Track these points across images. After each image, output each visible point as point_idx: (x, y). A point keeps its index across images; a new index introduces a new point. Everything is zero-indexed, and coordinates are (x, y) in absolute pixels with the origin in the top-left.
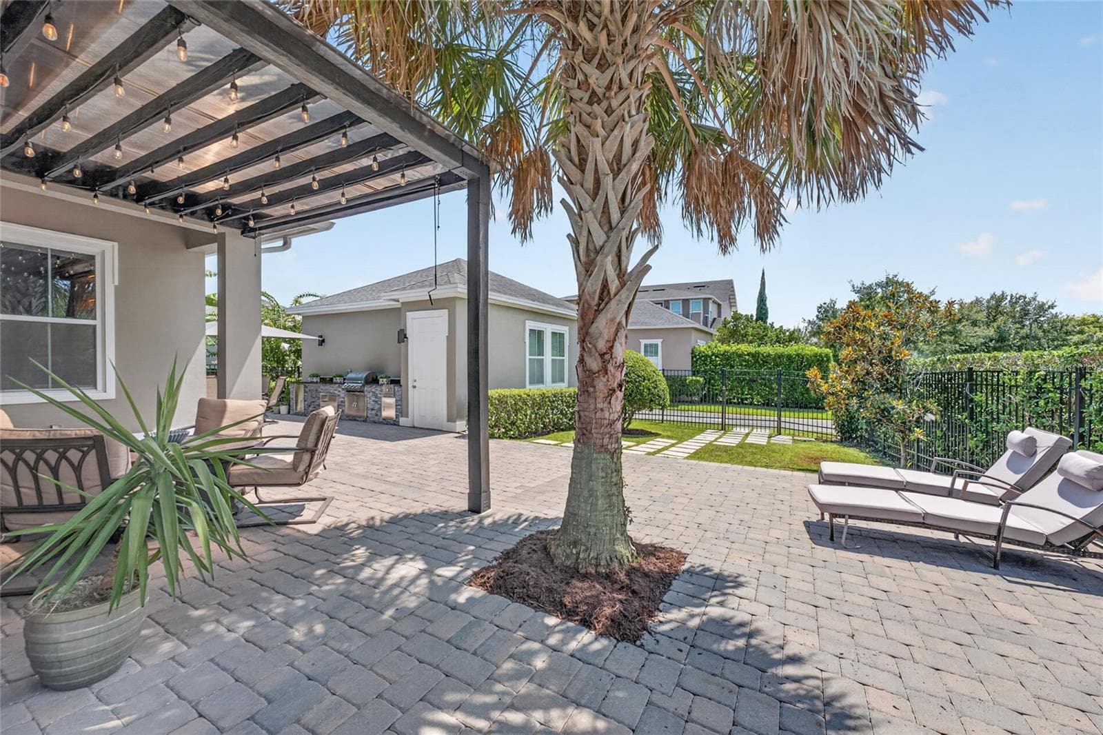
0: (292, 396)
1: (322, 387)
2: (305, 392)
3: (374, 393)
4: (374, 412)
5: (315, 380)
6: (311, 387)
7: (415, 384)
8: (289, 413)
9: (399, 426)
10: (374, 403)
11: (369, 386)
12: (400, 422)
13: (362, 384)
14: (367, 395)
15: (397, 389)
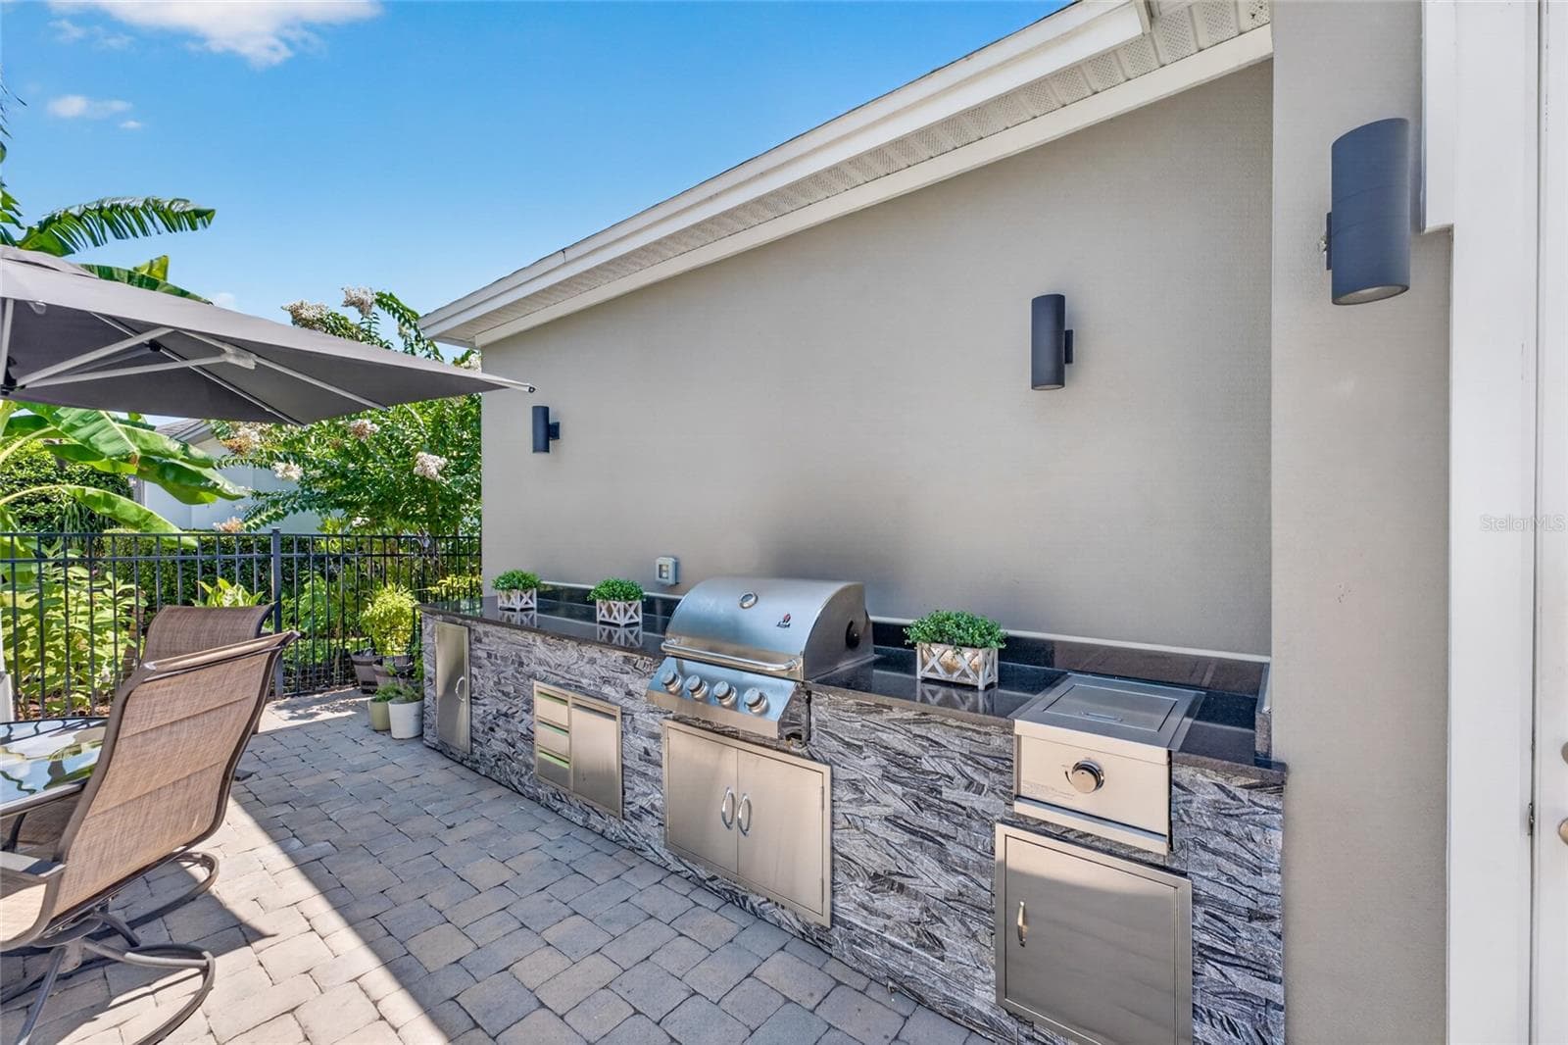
0: (431, 668)
1: (540, 648)
2: (472, 661)
3: (900, 759)
4: (895, 905)
5: (519, 601)
6: (497, 641)
8: (419, 737)
10: (898, 836)
11: (849, 701)
13: (791, 685)
14: (831, 763)
15: (1213, 797)
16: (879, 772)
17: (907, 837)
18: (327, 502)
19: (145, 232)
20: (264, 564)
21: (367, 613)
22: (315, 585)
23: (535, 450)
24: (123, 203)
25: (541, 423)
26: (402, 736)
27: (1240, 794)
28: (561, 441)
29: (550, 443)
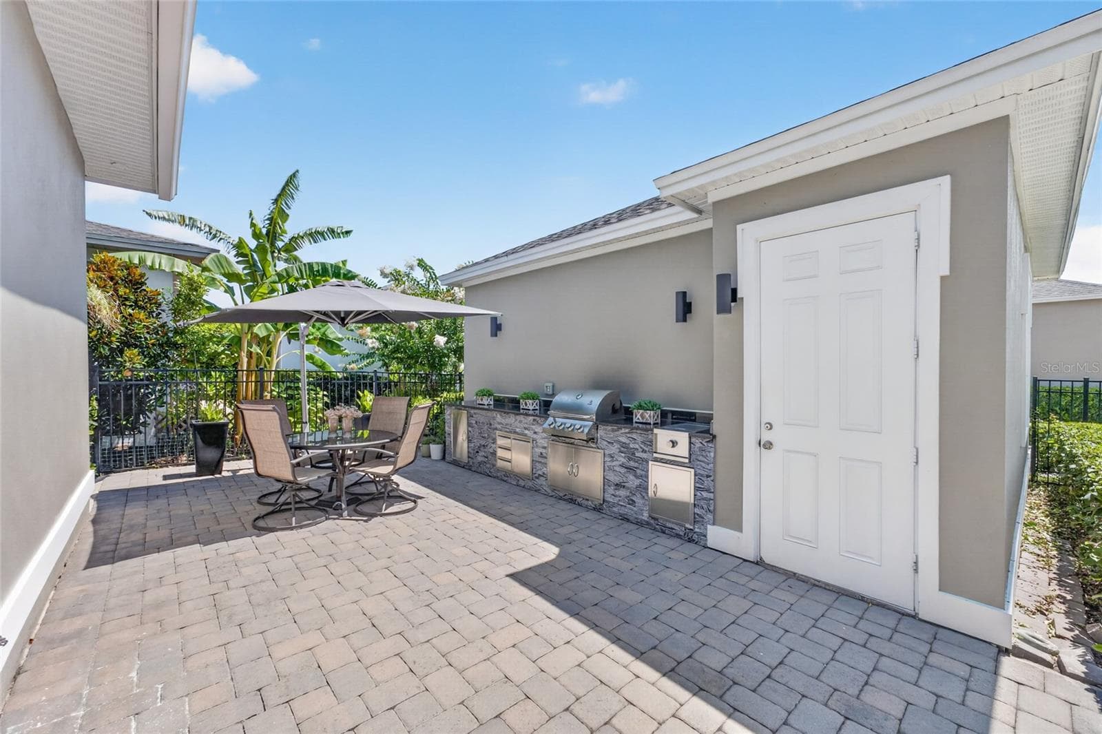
0: (449, 429)
1: (499, 418)
2: (469, 425)
3: (624, 445)
4: (622, 493)
5: (486, 401)
6: (480, 416)
7: (767, 436)
8: (444, 458)
9: (705, 547)
10: (623, 470)
11: (610, 428)
12: (708, 537)
13: (591, 423)
14: (604, 449)
15: (698, 445)
16: (618, 450)
17: (626, 470)
23: (491, 336)
25: (494, 325)
26: (436, 459)
27: (705, 444)
28: (503, 331)
29: (498, 332)
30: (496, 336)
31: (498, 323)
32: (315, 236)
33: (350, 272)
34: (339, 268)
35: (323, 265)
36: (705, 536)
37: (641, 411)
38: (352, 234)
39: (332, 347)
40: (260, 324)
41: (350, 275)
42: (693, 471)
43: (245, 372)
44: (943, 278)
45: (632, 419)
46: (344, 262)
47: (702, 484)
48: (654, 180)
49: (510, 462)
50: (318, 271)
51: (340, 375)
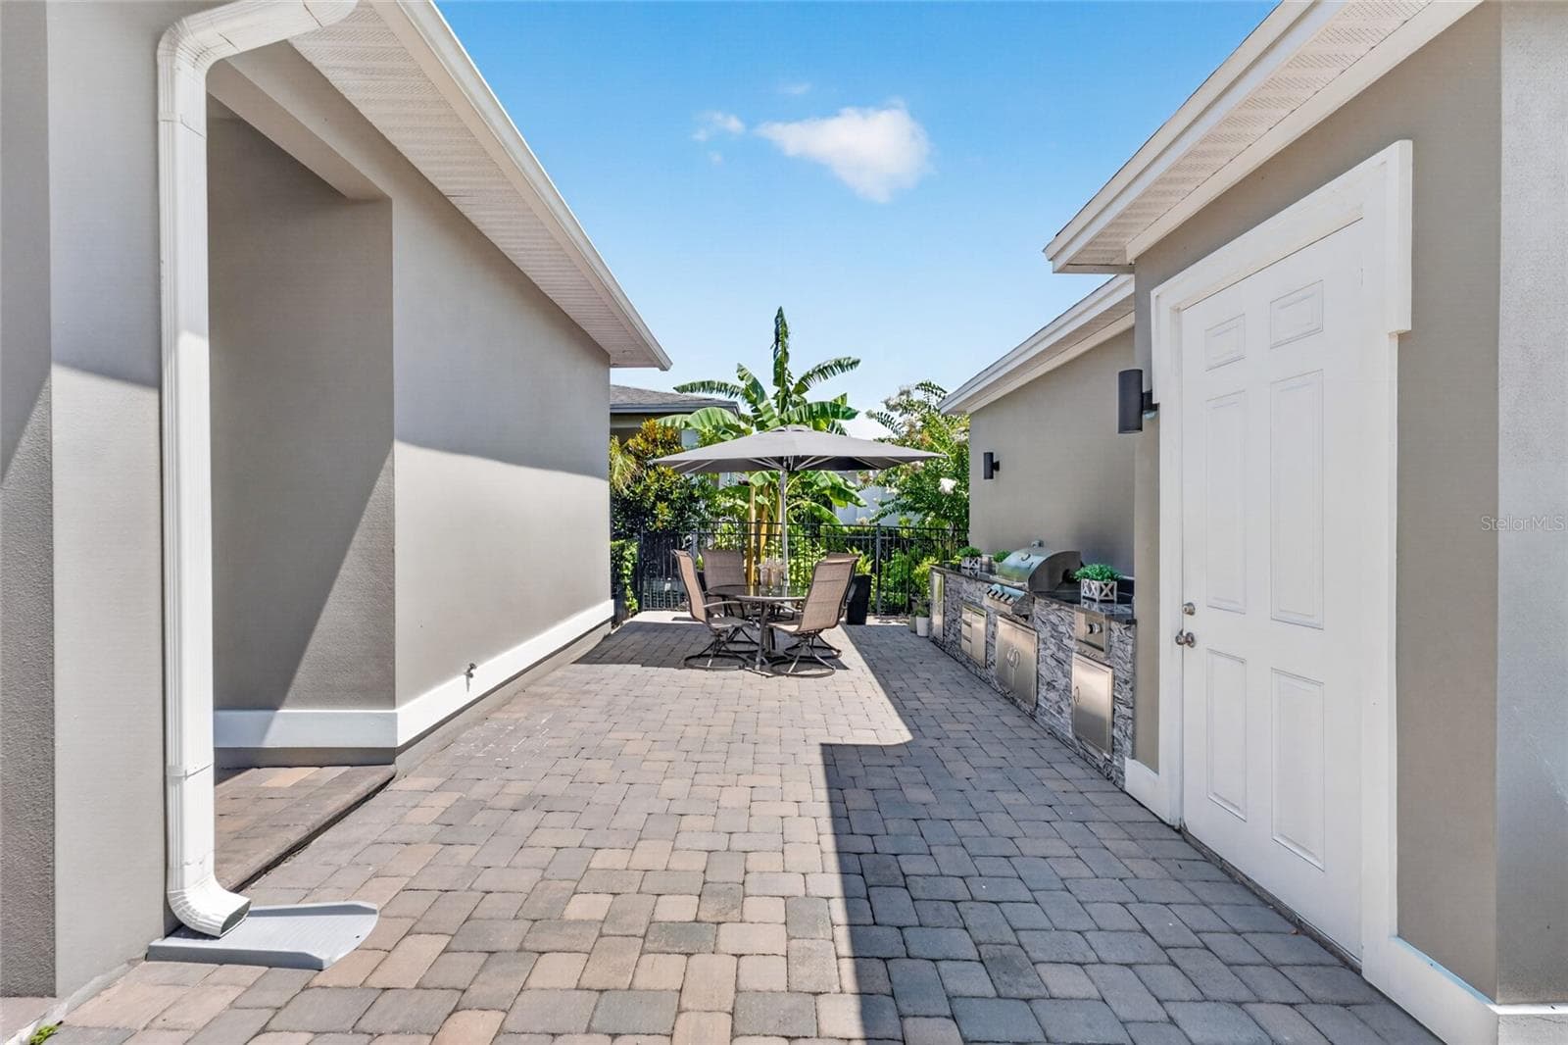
0: (932, 598)
1: (965, 584)
3: (1054, 626)
4: (1053, 695)
6: (952, 582)
7: (1191, 625)
8: (929, 634)
9: (1122, 791)
10: (1054, 663)
11: (1044, 601)
12: (1125, 774)
13: (1023, 593)
14: (1038, 632)
15: (1117, 633)
16: (1049, 634)
17: (1055, 662)
18: (905, 508)
19: (834, 374)
20: (874, 541)
21: (916, 572)
22: (898, 556)
23: (985, 478)
24: (826, 365)
25: (989, 462)
26: (922, 635)
27: (1123, 631)
28: (1000, 472)
29: (995, 472)
30: (991, 477)
31: (995, 461)
32: (823, 371)
33: (850, 409)
34: (839, 406)
35: (823, 404)
36: (1122, 773)
37: (1087, 580)
38: (860, 364)
39: (844, 497)
40: (758, 473)
41: (849, 413)
42: (1110, 670)
43: (753, 525)
44: (1402, 337)
45: (1080, 593)
46: (844, 397)
47: (1120, 694)
48: (1044, 251)
49: (970, 641)
50: (817, 412)
51: (846, 529)
